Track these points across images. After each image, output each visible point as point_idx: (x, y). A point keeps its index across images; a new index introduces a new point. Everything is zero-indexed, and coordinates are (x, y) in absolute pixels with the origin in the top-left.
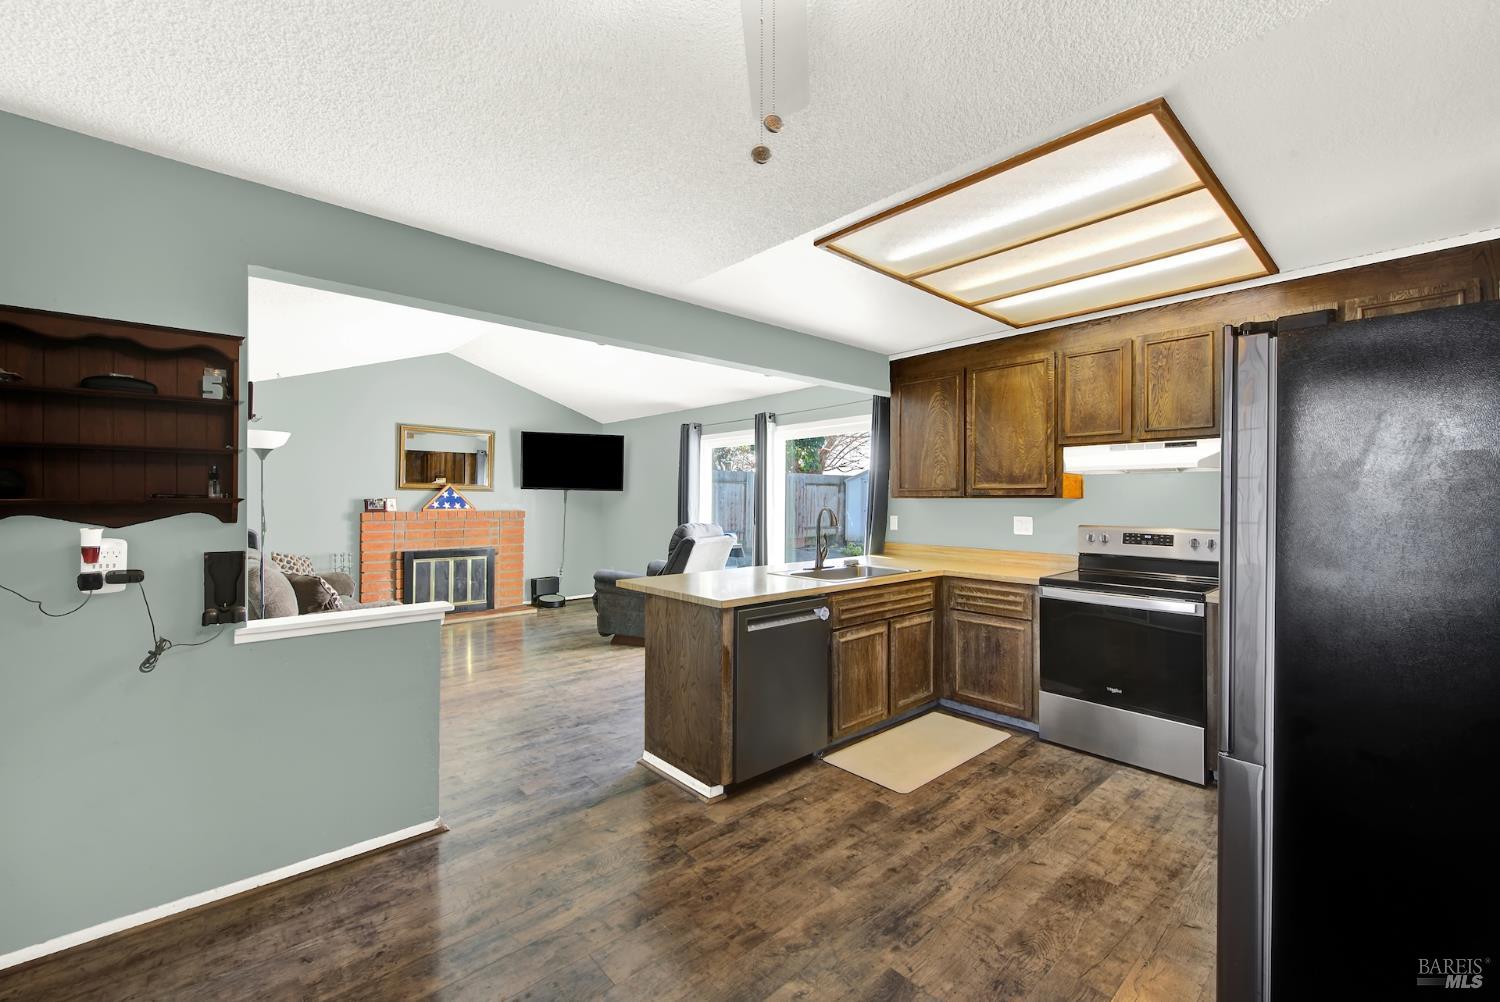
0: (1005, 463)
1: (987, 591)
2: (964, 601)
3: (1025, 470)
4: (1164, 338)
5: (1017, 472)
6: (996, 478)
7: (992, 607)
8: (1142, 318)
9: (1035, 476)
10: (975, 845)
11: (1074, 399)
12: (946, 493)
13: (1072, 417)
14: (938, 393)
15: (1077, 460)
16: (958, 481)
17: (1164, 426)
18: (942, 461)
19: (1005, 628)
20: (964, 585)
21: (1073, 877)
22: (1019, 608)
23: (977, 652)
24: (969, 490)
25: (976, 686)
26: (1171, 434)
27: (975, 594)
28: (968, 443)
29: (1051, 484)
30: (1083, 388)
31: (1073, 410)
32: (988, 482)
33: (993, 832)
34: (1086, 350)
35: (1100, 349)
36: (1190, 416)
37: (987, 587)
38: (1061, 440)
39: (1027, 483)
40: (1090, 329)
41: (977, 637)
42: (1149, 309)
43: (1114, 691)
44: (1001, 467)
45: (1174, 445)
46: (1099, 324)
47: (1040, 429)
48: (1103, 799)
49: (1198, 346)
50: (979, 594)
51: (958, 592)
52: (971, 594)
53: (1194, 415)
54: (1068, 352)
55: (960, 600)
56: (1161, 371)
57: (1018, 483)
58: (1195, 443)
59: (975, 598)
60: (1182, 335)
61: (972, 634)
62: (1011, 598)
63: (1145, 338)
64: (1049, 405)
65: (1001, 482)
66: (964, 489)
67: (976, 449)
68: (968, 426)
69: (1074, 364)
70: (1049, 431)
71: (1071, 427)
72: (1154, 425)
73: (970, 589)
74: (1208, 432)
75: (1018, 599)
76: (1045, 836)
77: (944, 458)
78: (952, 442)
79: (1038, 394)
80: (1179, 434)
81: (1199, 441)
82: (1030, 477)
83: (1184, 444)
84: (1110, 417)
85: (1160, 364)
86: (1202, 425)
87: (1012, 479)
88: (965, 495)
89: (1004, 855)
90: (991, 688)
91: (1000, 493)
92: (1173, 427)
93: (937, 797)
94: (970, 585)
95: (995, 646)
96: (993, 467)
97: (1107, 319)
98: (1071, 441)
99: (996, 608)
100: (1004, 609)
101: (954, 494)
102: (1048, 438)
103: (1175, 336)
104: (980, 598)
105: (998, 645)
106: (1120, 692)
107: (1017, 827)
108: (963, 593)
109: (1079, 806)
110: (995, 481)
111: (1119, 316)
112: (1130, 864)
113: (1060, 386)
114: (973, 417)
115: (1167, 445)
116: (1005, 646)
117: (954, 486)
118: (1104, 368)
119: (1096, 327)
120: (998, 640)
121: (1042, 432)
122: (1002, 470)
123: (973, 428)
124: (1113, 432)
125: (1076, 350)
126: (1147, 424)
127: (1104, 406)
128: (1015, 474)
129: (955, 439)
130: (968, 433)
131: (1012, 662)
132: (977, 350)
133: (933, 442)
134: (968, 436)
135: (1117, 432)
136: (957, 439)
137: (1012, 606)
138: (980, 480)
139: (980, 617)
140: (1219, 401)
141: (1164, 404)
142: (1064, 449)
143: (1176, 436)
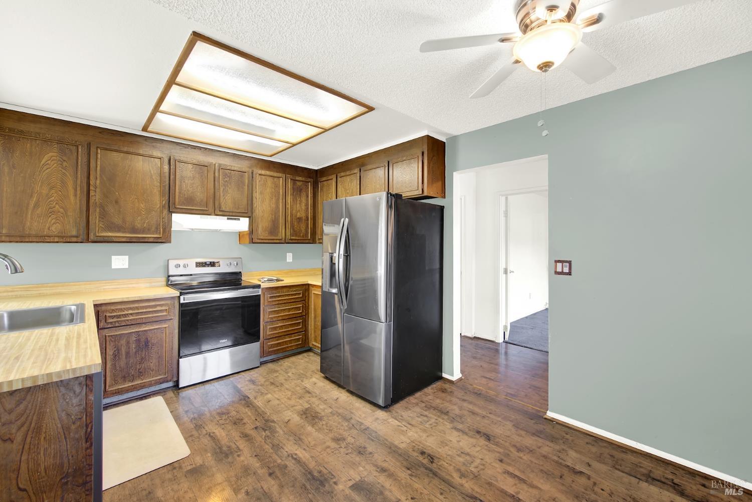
0: (129, 219)
1: (137, 308)
2: (115, 320)
3: (145, 225)
4: (228, 168)
5: (138, 225)
6: (119, 229)
7: (142, 318)
8: (218, 154)
9: (153, 229)
10: (263, 437)
11: (180, 186)
12: (65, 239)
13: (179, 196)
14: (51, 154)
15: (181, 222)
16: (78, 230)
17: (227, 209)
18: (59, 212)
19: (155, 329)
20: (113, 308)
21: (302, 415)
22: (165, 314)
23: (128, 353)
24: (92, 237)
25: (125, 378)
26: (231, 214)
27: (126, 312)
28: (92, 201)
29: (163, 236)
30: (186, 182)
31: (180, 193)
32: (112, 232)
33: (256, 428)
34: (189, 160)
35: (196, 163)
36: (238, 207)
37: (136, 305)
38: (171, 208)
39: (147, 234)
40: (189, 150)
41: (128, 343)
42: (219, 151)
44: (124, 221)
45: (231, 219)
46: (195, 148)
47: (157, 200)
48: (250, 390)
49: (242, 176)
50: (130, 312)
51: (108, 314)
52: (124, 313)
53: (240, 207)
54: (177, 158)
55: (111, 320)
56: (226, 183)
57: (139, 233)
58: (238, 219)
59: (125, 315)
60: (235, 169)
61: (123, 342)
62: (159, 308)
63: (220, 165)
64: (164, 186)
65: (124, 232)
66: (86, 236)
67: (102, 207)
68: (91, 188)
69: (181, 166)
70: (164, 202)
71: (179, 202)
72: (224, 209)
73: (121, 310)
74: (245, 215)
75: (164, 308)
76: (268, 414)
77: (61, 210)
78: (72, 198)
79: (156, 178)
80: (234, 214)
81: (241, 218)
82: (149, 230)
83: (235, 219)
84: (202, 201)
85: (226, 179)
86: (244, 211)
87: (134, 230)
88: (87, 240)
89: (277, 429)
90: (141, 374)
91: (124, 240)
92: (231, 210)
93: (206, 441)
94: (119, 307)
95: (144, 344)
96: (117, 220)
97: (200, 148)
98: (179, 210)
99: (145, 318)
100: (152, 317)
101: (74, 239)
102: (164, 207)
103: (233, 168)
104: (131, 314)
105: (147, 342)
107: (256, 420)
108: (115, 314)
109: (252, 398)
110: (119, 231)
111: (212, 150)
112: (299, 399)
113: (172, 177)
114: (98, 182)
115: (228, 219)
116: (153, 341)
117: (74, 233)
118: (199, 174)
119: (193, 150)
120: (147, 339)
121: (158, 202)
122: (126, 224)
123: (98, 190)
124: (203, 209)
125: (182, 159)
126: (220, 207)
127: (199, 194)
128: (136, 227)
129: (75, 195)
130: (92, 193)
131: (158, 350)
132: (100, 132)
133: (47, 195)
134: (92, 196)
135: (206, 209)
136: (78, 196)
137: (159, 313)
138: (104, 230)
139: (130, 328)
140: (250, 202)
141: (228, 199)
142: (173, 214)
143: (233, 215)
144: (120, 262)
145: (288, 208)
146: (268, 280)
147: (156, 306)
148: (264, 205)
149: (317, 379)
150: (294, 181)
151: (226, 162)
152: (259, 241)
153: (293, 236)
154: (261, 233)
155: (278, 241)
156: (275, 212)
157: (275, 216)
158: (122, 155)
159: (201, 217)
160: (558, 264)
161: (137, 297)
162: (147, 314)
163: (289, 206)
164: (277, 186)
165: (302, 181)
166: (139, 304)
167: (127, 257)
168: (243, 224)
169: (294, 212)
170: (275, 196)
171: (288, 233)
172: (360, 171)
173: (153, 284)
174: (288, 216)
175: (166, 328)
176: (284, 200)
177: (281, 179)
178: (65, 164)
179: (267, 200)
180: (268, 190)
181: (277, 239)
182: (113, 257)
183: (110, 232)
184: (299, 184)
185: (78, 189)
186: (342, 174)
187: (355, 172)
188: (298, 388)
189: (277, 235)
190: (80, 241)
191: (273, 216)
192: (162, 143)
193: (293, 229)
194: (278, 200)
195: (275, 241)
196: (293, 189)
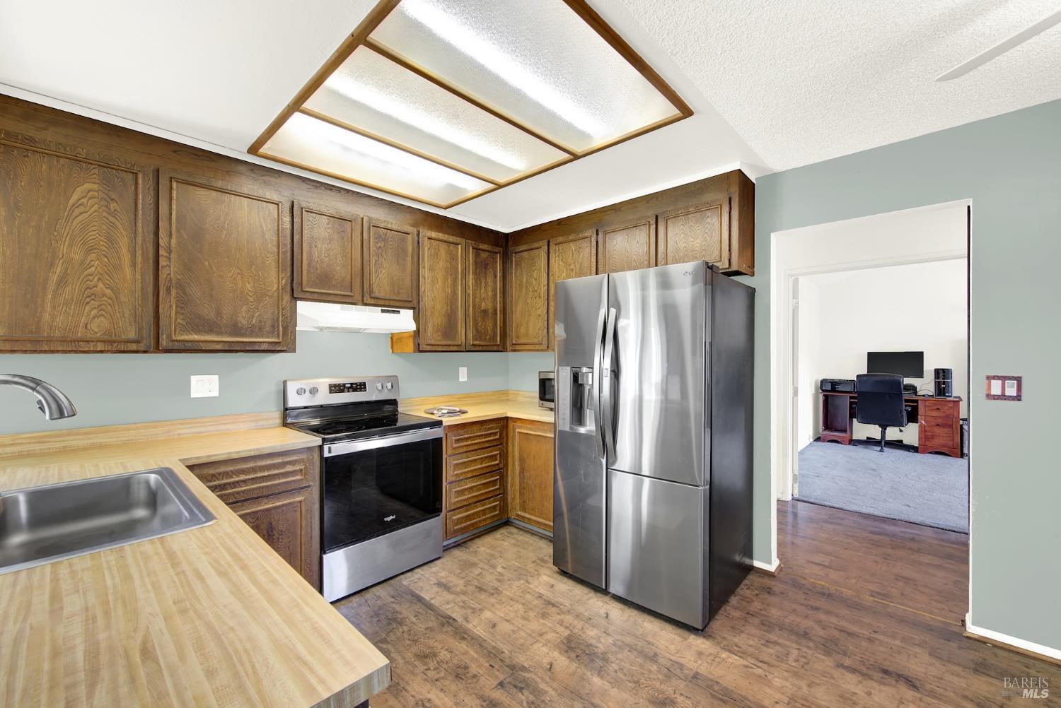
0: (227, 310)
1: (254, 470)
3: (254, 321)
4: (382, 225)
5: (243, 321)
6: (212, 328)
7: (262, 488)
8: (365, 201)
9: (268, 328)
11: (310, 253)
12: (116, 346)
13: (308, 272)
14: (87, 186)
15: (311, 315)
16: (140, 330)
17: (382, 295)
18: (104, 295)
19: (283, 505)
22: (298, 477)
24: (164, 342)
26: (386, 303)
27: (236, 479)
29: (283, 339)
30: (319, 246)
31: (309, 265)
32: (198, 332)
34: (323, 209)
35: (334, 214)
36: (398, 291)
37: (251, 465)
38: (296, 292)
39: (257, 336)
40: (322, 191)
42: (369, 196)
43: (391, 518)
44: (219, 313)
45: (388, 311)
46: (331, 190)
47: (274, 279)
48: (448, 603)
49: (403, 240)
50: (242, 477)
52: (231, 481)
53: (401, 291)
54: (304, 205)
56: (380, 251)
57: (244, 335)
58: (399, 312)
59: (235, 484)
60: (394, 227)
62: (289, 468)
63: (370, 219)
64: (284, 253)
65: (219, 333)
66: (154, 341)
67: (181, 287)
68: (162, 252)
69: (311, 218)
70: (284, 281)
71: (308, 281)
72: (377, 294)
73: (227, 474)
74: (409, 305)
75: (297, 467)
76: (507, 652)
77: (108, 292)
78: (128, 270)
79: (271, 236)
80: (391, 303)
81: (401, 310)
82: (260, 328)
83: (394, 312)
84: (343, 280)
85: (380, 244)
86: (405, 299)
87: (236, 330)
88: (157, 348)
91: (219, 347)
92: (388, 297)
95: (266, 533)
96: (207, 311)
97: (340, 189)
98: (307, 296)
99: (267, 487)
100: (279, 484)
101: (133, 347)
102: (284, 289)
103: (389, 226)
104: (244, 481)
105: (269, 531)
106: (394, 517)
109: (459, 619)
110: (211, 331)
111: (358, 193)
112: (543, 618)
113: (296, 237)
114: (173, 241)
115: (383, 311)
116: (281, 527)
117: (132, 335)
118: (339, 233)
119: (328, 192)
120: (271, 524)
121: (275, 281)
122: (222, 318)
123: (173, 256)
124: (346, 293)
125: (312, 206)
126: (371, 292)
127: (338, 268)
128: (240, 325)
129: (134, 265)
130: (163, 262)
131: (290, 541)
132: (175, 152)
133: (82, 263)
134: (163, 267)
135: (350, 294)
136: (139, 266)
137: (289, 477)
138: (185, 330)
139: (243, 506)
140: (415, 284)
141: (383, 277)
142: (298, 302)
143: (389, 305)
144: (204, 385)
145: (469, 295)
146: (448, 413)
147: (284, 464)
148: (434, 289)
149: (549, 576)
150: (477, 249)
151: (379, 215)
152: (429, 348)
153: (476, 340)
154: (431, 336)
155: (455, 348)
156: (452, 301)
157: (451, 308)
158: (214, 193)
159: (342, 309)
160: (992, 381)
161: (254, 450)
162: (270, 480)
163: (470, 291)
164: (453, 258)
165: (489, 251)
166: (255, 462)
167: (216, 378)
168: (404, 321)
169: (477, 300)
170: (451, 275)
171: (470, 336)
172: (597, 234)
173: (261, 423)
174: (469, 306)
175: (300, 502)
176: (464, 282)
177: (460, 246)
178: (113, 206)
179: (439, 280)
180: (441, 264)
181: (454, 345)
182: (194, 379)
183: (196, 334)
184: (484, 255)
185: (139, 253)
186: (560, 239)
187: (588, 233)
188: (528, 596)
189: (454, 339)
190: (142, 349)
191: (449, 308)
192: (279, 176)
193: (477, 330)
194: (455, 280)
195: (452, 348)
196: (476, 263)
